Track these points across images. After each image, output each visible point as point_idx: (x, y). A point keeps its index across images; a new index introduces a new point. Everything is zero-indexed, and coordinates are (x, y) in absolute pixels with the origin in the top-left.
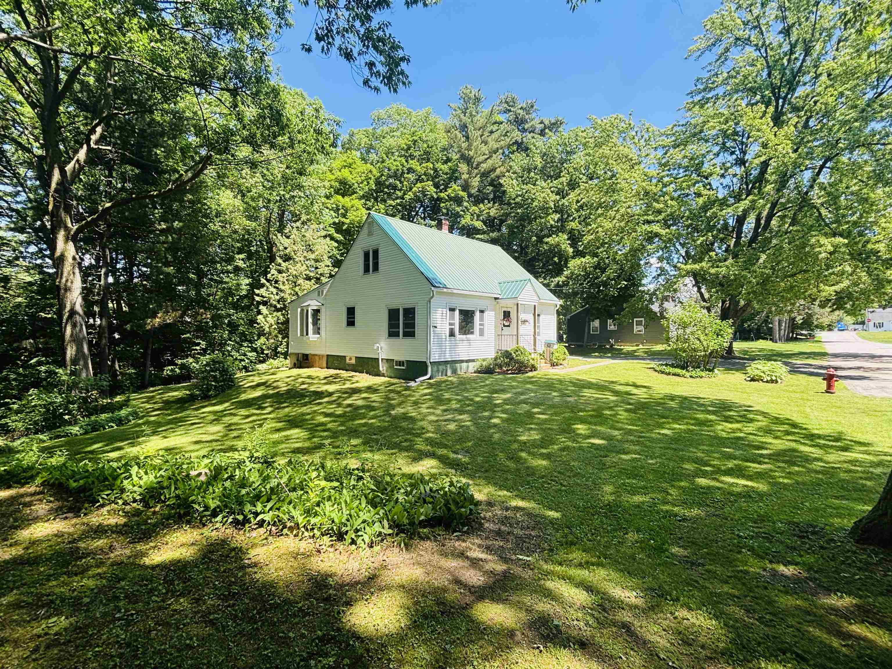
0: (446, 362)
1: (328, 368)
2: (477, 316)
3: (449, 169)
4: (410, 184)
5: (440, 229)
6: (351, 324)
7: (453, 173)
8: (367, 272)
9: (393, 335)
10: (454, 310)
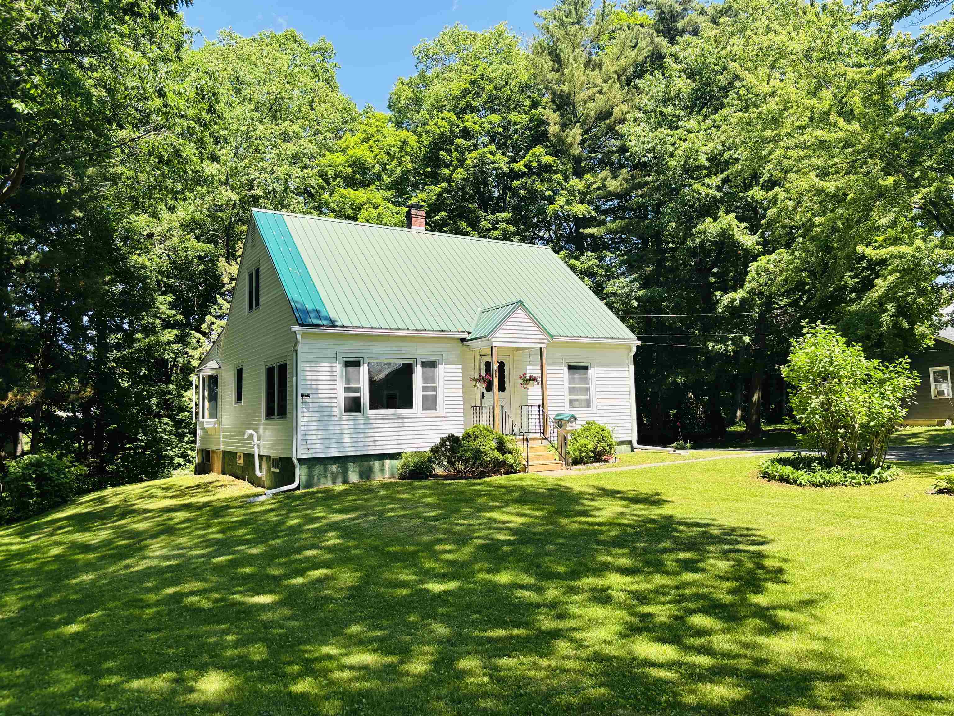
1: (223, 473)
2: (418, 374)
3: (531, 120)
4: (462, 154)
5: (409, 225)
6: (239, 398)
7: (538, 126)
8: (251, 308)
9: (270, 413)
10: (357, 364)
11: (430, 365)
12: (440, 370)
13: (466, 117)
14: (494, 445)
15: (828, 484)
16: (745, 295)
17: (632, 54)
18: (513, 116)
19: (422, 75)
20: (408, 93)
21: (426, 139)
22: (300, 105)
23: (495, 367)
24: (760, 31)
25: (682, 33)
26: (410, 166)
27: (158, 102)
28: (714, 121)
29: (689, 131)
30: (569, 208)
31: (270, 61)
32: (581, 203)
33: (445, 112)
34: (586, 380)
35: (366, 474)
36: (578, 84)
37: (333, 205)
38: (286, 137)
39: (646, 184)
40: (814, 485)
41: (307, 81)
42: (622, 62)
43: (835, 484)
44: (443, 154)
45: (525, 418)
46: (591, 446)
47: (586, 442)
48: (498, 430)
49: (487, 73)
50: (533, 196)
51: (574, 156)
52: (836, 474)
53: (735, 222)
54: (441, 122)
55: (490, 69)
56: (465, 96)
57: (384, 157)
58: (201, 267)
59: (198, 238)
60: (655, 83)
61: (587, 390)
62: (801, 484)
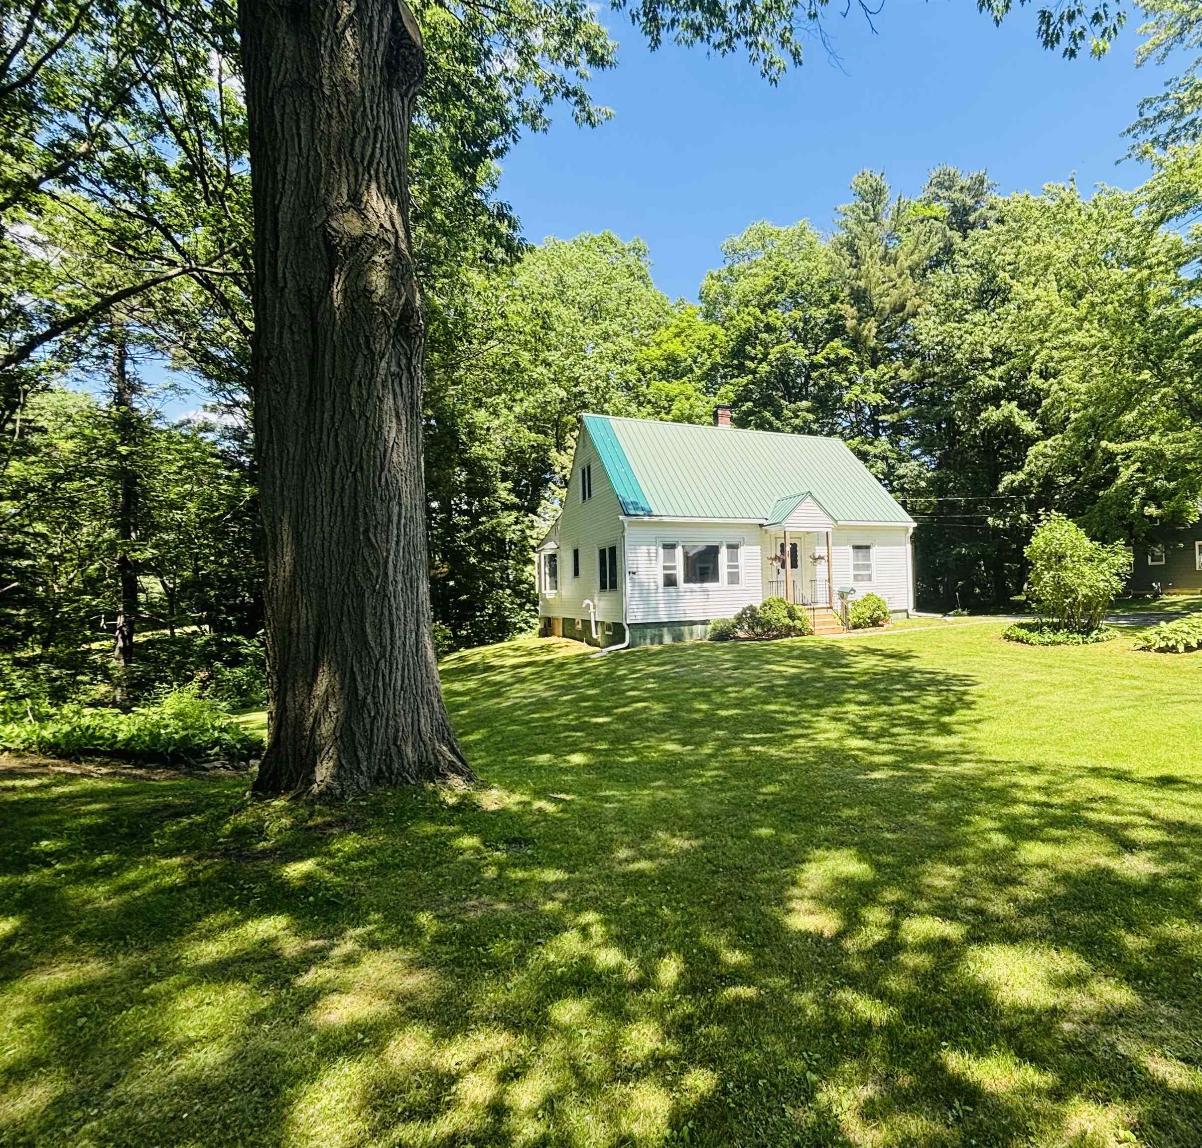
0: (660, 625)
1: (564, 636)
2: (723, 555)
3: (830, 314)
4: (766, 348)
5: (716, 422)
6: (576, 573)
7: (836, 320)
8: (584, 498)
9: (603, 587)
10: (673, 546)
11: (732, 547)
12: (742, 551)
13: (769, 312)
14: (785, 613)
15: (1053, 643)
16: (1024, 477)
17: (925, 250)
18: (814, 312)
19: (730, 271)
20: (717, 287)
21: (733, 331)
22: (618, 305)
23: (788, 548)
24: (1029, 241)
25: (973, 226)
26: (719, 359)
27: (500, 322)
28: (999, 314)
29: (975, 324)
30: (863, 397)
31: (590, 266)
32: (875, 392)
33: (751, 308)
34: (868, 558)
35: (678, 638)
36: (874, 280)
37: (649, 397)
38: (606, 337)
39: (935, 374)
40: (1044, 644)
41: (624, 282)
42: (915, 257)
43: (1059, 643)
44: (748, 348)
45: (814, 590)
46: (868, 614)
47: (864, 610)
48: (790, 602)
49: (790, 271)
50: (831, 386)
51: (870, 348)
52: (1061, 636)
53: (1017, 410)
54: (747, 318)
55: (791, 266)
56: (768, 292)
57: (695, 351)
58: (534, 455)
59: (529, 428)
60: (946, 277)
61: (868, 567)
62: (1032, 644)
